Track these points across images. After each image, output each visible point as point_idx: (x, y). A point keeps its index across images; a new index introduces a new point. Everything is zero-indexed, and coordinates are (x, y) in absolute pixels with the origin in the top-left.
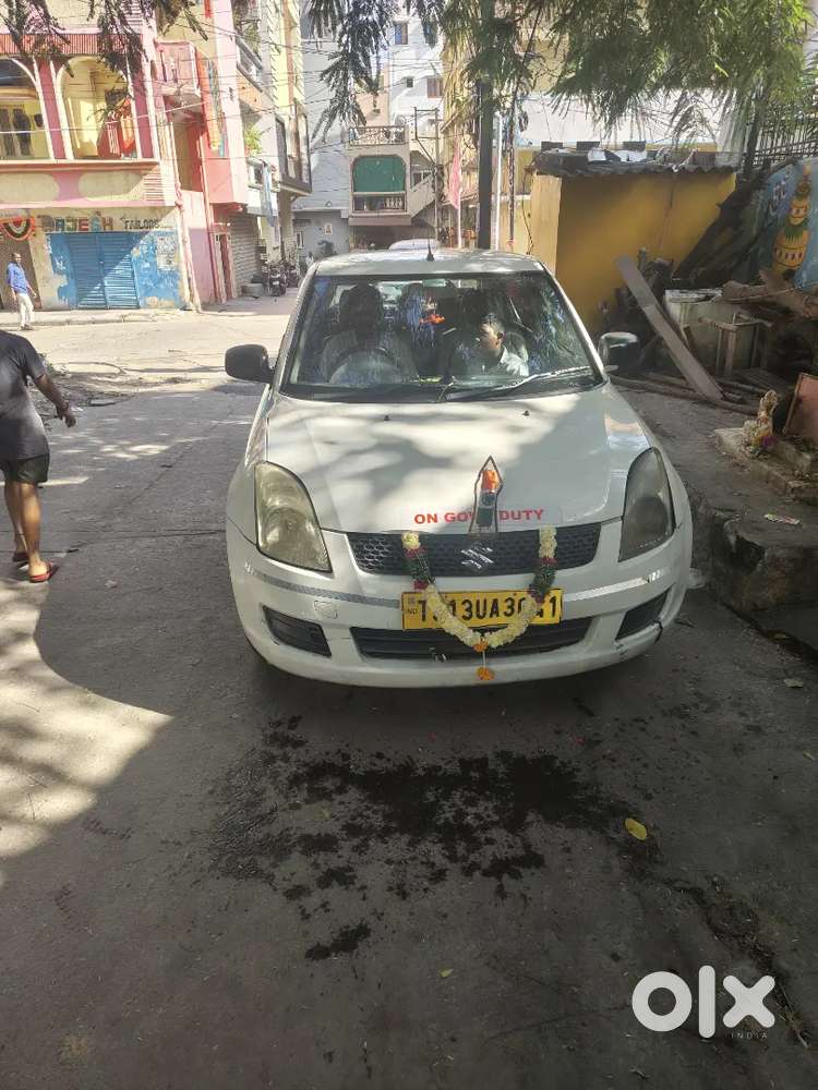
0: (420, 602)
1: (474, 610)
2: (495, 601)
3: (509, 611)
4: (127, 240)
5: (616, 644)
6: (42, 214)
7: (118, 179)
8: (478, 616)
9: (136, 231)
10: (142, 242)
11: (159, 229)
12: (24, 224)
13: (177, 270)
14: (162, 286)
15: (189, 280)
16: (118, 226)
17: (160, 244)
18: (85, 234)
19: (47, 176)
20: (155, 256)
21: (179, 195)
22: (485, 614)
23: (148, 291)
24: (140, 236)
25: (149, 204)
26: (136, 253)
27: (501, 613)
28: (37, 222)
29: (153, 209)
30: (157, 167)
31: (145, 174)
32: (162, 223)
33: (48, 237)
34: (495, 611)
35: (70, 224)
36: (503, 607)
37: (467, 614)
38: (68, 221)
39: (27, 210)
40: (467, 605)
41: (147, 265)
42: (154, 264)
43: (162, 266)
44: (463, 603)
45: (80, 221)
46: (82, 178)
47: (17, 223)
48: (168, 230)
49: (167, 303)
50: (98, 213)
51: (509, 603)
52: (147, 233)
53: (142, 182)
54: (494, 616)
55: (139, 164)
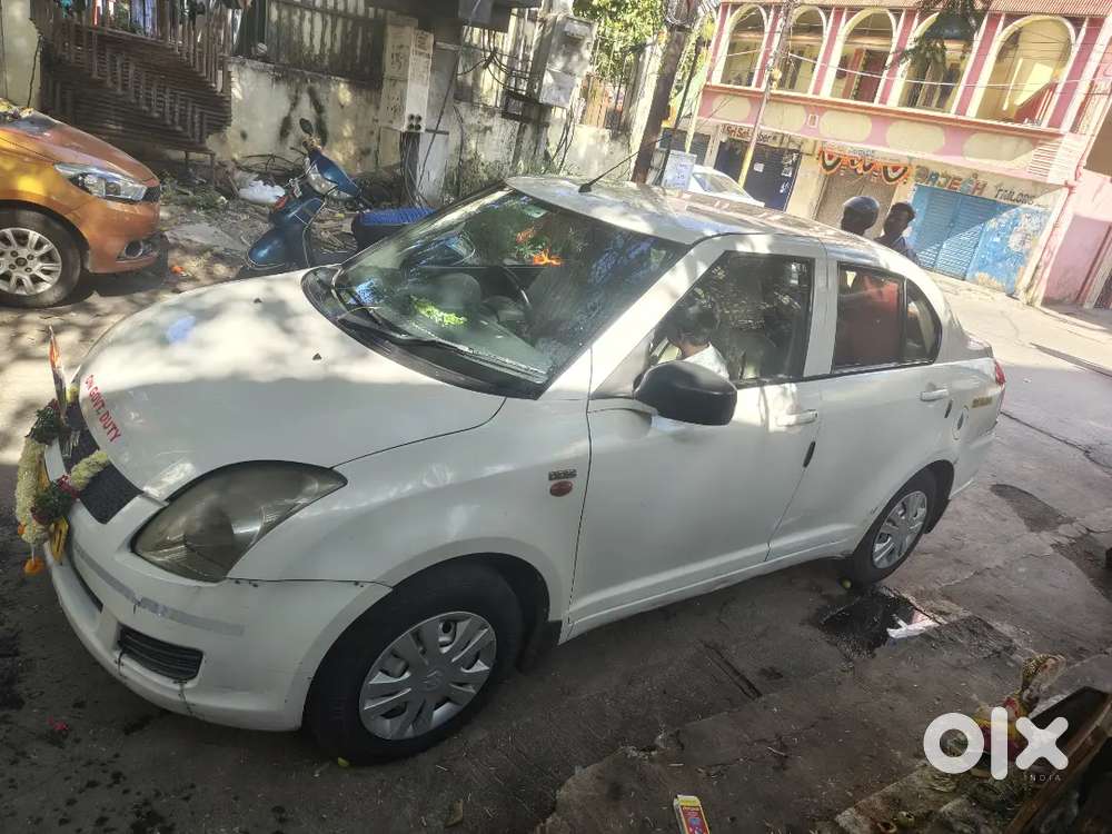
4: (991, 208)
6: (922, 165)
7: (1009, 144)
9: (1006, 202)
10: (1005, 215)
11: (1032, 207)
12: (900, 171)
13: (1027, 253)
14: (1000, 265)
15: (1037, 268)
16: (989, 193)
17: (1024, 221)
18: (952, 192)
19: (939, 129)
20: (1011, 233)
21: (1077, 176)
23: (982, 267)
24: (1006, 208)
25: (1031, 177)
26: (992, 224)
28: (913, 171)
29: (1036, 183)
30: (1059, 139)
31: (1041, 144)
32: (1036, 201)
33: (916, 188)
35: (942, 180)
38: (943, 176)
39: (911, 158)
41: (997, 240)
42: (1005, 240)
43: (1012, 245)
45: (955, 179)
46: (973, 137)
47: (895, 169)
48: (1041, 209)
49: (996, 284)
50: (976, 175)
52: (1014, 207)
53: (1033, 152)
55: (1041, 133)
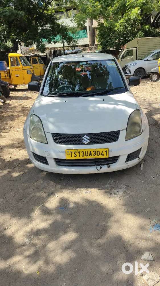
0: (70, 152)
1: (85, 154)
2: (90, 152)
3: (94, 154)
5: (126, 163)
8: (86, 156)
22: (88, 155)
27: (92, 155)
34: (91, 154)
36: (93, 153)
37: (83, 155)
40: (83, 153)
44: (82, 152)
51: (94, 152)
54: (90, 156)
